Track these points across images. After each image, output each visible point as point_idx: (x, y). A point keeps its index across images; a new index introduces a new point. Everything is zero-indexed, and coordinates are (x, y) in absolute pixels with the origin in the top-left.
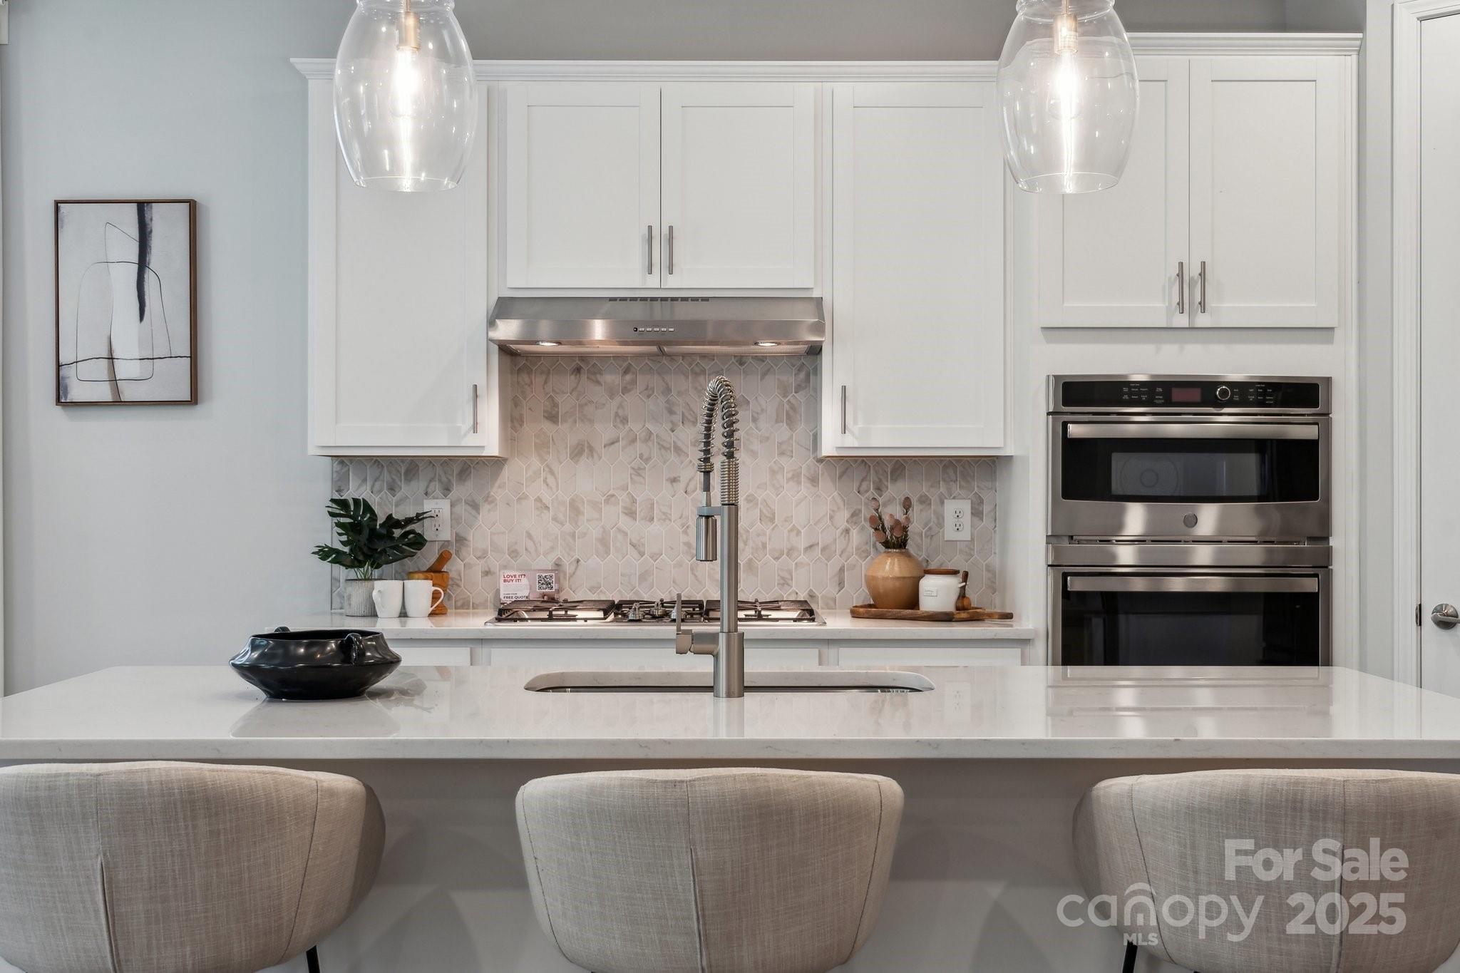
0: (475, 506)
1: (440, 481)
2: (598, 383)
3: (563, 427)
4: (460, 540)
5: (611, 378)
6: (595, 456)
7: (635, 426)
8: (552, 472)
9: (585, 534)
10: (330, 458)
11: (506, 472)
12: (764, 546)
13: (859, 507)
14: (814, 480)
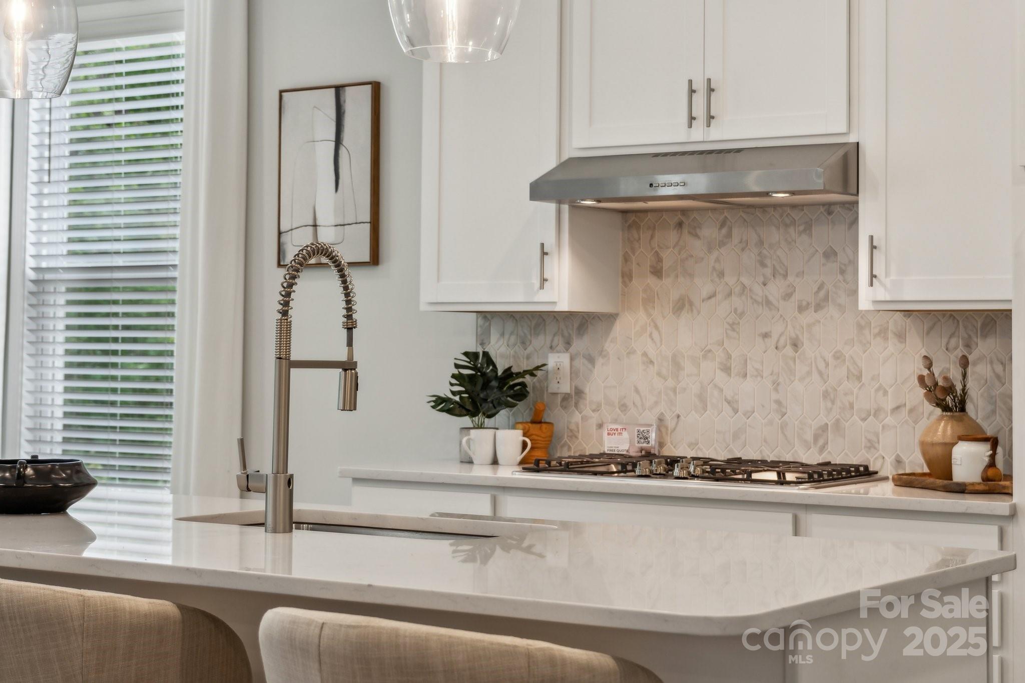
0: (591, 360)
1: (563, 336)
2: (697, 236)
3: (667, 281)
4: (579, 393)
5: (709, 231)
6: (695, 311)
7: (730, 280)
8: (656, 327)
9: (685, 389)
10: (475, 314)
11: (618, 327)
12: (851, 406)
13: (948, 366)
14: (901, 336)
